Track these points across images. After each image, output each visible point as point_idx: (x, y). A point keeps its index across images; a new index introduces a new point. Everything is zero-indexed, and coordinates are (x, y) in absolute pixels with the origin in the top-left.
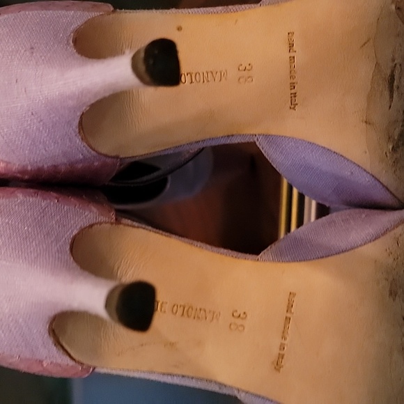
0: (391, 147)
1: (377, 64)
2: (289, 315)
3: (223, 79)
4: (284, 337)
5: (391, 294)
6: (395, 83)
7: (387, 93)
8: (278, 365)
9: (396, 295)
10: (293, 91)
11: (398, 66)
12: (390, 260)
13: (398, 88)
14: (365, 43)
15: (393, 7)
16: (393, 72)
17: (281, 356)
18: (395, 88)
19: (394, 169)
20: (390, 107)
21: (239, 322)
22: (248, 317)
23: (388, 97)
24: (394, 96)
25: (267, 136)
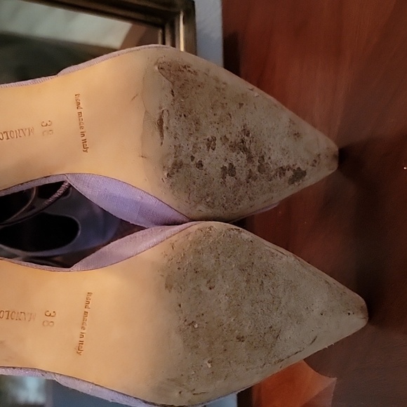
0: (166, 174)
1: (146, 112)
2: (86, 310)
3: (31, 134)
4: (83, 328)
5: (166, 287)
6: (164, 125)
7: (157, 134)
8: (79, 350)
9: (171, 288)
10: (84, 138)
11: (165, 112)
12: (165, 261)
13: (167, 128)
14: (135, 97)
15: (156, 68)
16: (161, 117)
17: (81, 343)
18: (164, 128)
19: (171, 191)
20: (162, 143)
21: (50, 319)
22: (57, 314)
23: (159, 137)
24: (164, 135)
25: (73, 174)
